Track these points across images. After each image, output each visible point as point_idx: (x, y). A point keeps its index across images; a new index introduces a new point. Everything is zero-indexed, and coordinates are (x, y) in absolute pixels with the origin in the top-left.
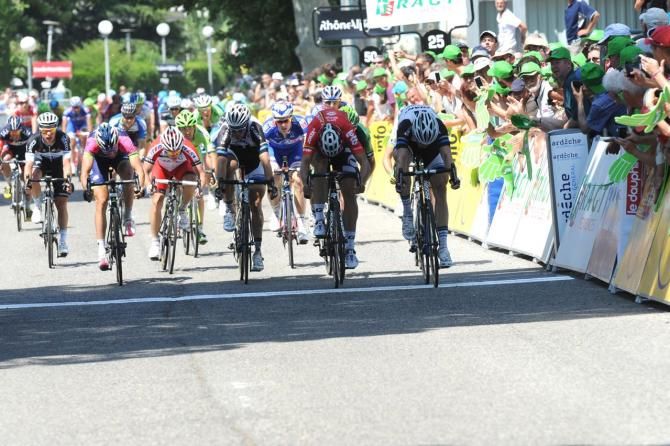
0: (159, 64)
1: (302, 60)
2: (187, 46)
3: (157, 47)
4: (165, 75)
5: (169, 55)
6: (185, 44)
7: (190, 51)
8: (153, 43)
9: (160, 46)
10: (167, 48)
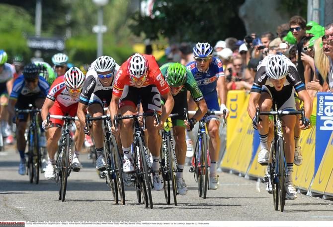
0: (32, 37)
1: (247, 24)
2: (69, 17)
3: (28, 17)
4: (38, 54)
5: (44, 28)
6: (66, 13)
7: (73, 24)
8: (22, 10)
9: (33, 15)
10: (44, 16)
